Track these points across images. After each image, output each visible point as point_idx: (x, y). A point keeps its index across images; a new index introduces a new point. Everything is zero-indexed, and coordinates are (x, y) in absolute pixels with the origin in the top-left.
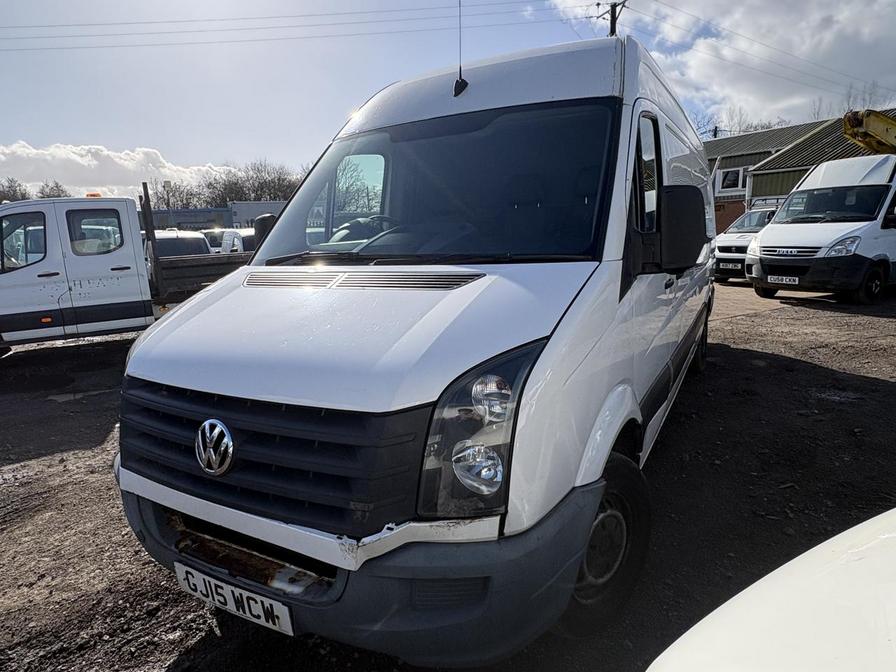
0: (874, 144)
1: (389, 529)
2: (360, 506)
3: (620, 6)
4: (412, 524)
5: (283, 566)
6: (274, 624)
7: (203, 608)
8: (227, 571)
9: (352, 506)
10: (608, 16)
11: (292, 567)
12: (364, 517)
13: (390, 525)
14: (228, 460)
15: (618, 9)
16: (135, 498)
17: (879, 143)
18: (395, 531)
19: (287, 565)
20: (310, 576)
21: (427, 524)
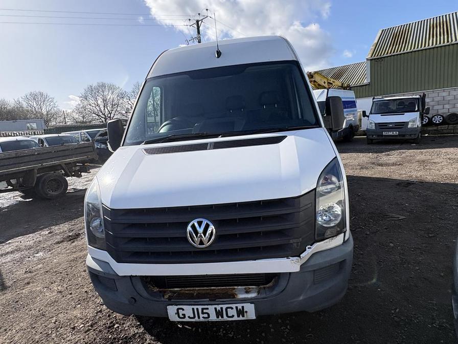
0: (317, 85)
1: (308, 248)
2: (295, 241)
3: (201, 22)
4: (318, 244)
5: (234, 289)
6: (243, 316)
7: (146, 340)
8: (208, 299)
9: (291, 241)
10: (195, 26)
11: (240, 287)
12: (297, 246)
13: (308, 247)
14: (213, 238)
15: (200, 23)
16: (129, 277)
17: (319, 85)
18: (312, 249)
19: (236, 287)
20: (253, 288)
21: (323, 242)
